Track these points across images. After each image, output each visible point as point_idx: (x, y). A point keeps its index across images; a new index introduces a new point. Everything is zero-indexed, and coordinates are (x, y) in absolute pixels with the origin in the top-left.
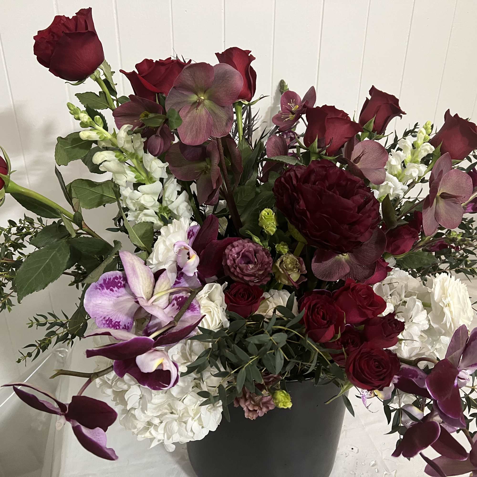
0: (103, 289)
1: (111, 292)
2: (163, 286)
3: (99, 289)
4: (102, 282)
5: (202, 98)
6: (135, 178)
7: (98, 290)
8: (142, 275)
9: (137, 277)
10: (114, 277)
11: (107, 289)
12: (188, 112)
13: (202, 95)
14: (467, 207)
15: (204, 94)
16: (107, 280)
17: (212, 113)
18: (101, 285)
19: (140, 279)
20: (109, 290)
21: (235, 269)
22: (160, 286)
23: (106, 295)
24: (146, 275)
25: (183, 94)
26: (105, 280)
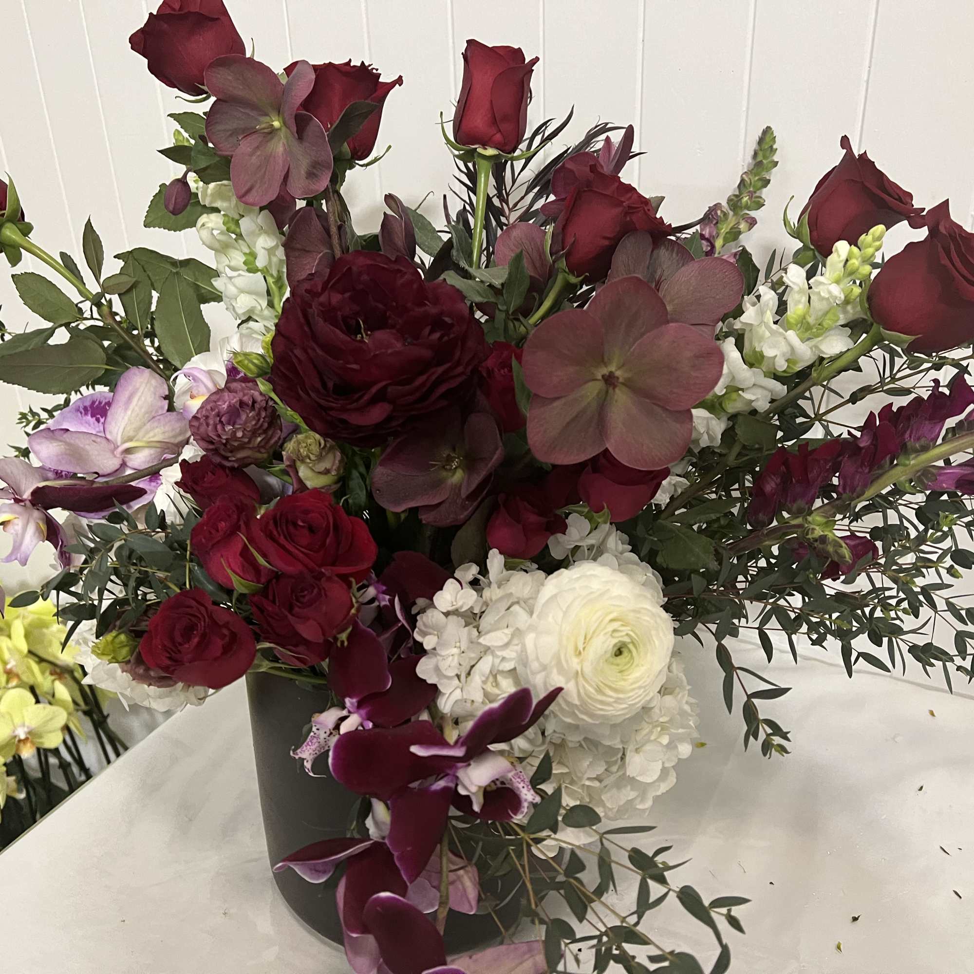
0: (86, 414)
1: (96, 422)
2: (151, 434)
3: (81, 413)
4: (88, 404)
5: (276, 124)
6: (244, 263)
7: (79, 414)
8: (137, 408)
9: (126, 409)
10: (107, 401)
11: (92, 417)
12: (258, 147)
13: (277, 118)
14: (940, 475)
15: (279, 115)
16: (97, 403)
17: (288, 152)
18: (85, 408)
19: (129, 412)
20: (94, 418)
21: (201, 424)
22: (147, 432)
23: (87, 425)
24: (143, 410)
25: (249, 115)
26: (93, 402)
